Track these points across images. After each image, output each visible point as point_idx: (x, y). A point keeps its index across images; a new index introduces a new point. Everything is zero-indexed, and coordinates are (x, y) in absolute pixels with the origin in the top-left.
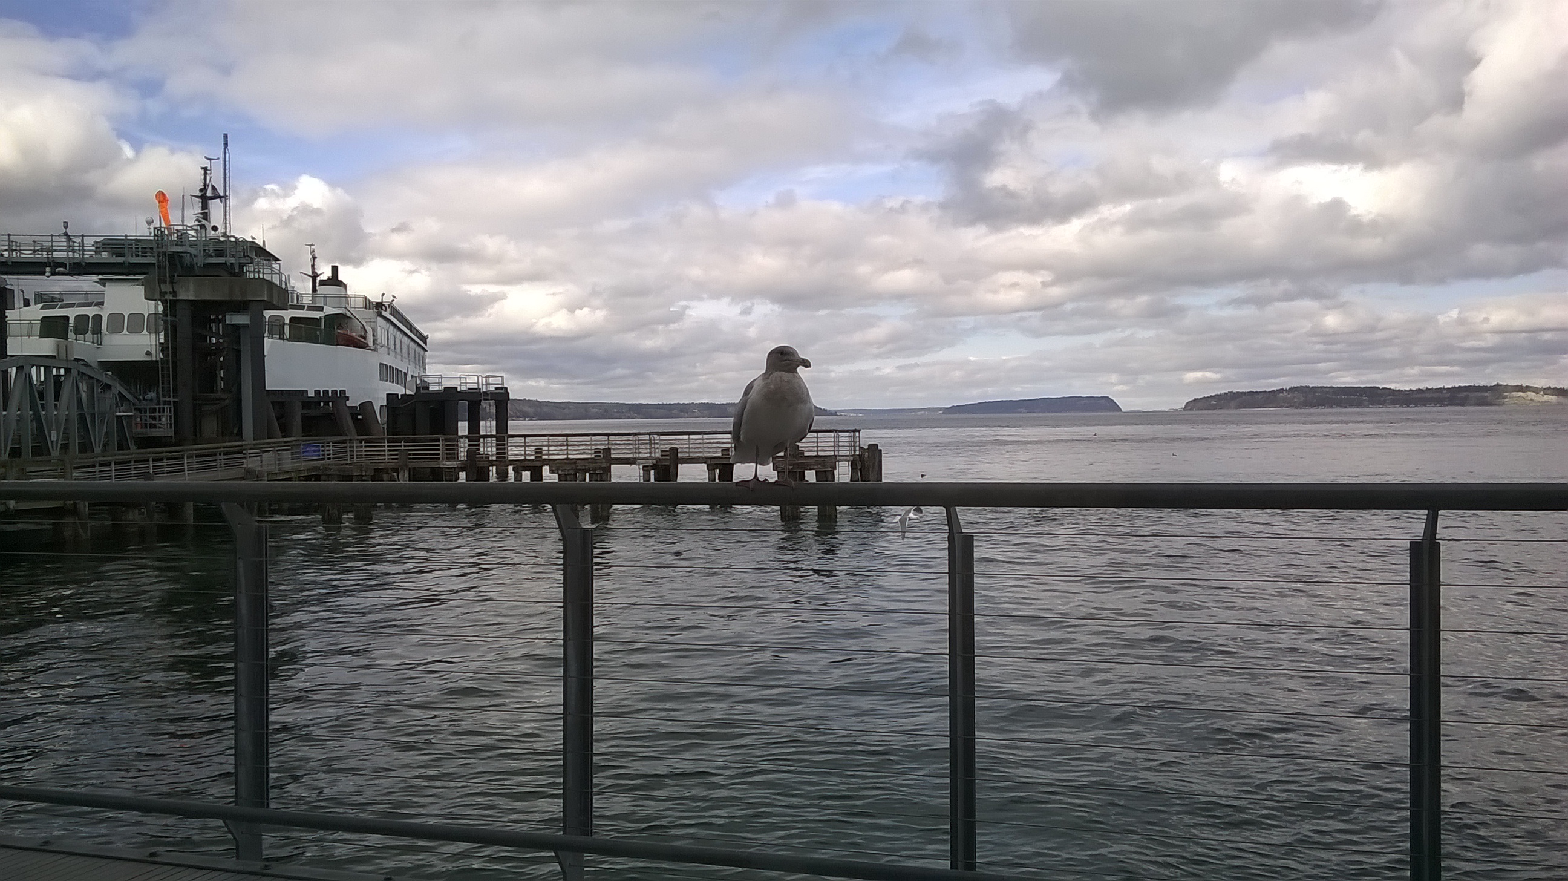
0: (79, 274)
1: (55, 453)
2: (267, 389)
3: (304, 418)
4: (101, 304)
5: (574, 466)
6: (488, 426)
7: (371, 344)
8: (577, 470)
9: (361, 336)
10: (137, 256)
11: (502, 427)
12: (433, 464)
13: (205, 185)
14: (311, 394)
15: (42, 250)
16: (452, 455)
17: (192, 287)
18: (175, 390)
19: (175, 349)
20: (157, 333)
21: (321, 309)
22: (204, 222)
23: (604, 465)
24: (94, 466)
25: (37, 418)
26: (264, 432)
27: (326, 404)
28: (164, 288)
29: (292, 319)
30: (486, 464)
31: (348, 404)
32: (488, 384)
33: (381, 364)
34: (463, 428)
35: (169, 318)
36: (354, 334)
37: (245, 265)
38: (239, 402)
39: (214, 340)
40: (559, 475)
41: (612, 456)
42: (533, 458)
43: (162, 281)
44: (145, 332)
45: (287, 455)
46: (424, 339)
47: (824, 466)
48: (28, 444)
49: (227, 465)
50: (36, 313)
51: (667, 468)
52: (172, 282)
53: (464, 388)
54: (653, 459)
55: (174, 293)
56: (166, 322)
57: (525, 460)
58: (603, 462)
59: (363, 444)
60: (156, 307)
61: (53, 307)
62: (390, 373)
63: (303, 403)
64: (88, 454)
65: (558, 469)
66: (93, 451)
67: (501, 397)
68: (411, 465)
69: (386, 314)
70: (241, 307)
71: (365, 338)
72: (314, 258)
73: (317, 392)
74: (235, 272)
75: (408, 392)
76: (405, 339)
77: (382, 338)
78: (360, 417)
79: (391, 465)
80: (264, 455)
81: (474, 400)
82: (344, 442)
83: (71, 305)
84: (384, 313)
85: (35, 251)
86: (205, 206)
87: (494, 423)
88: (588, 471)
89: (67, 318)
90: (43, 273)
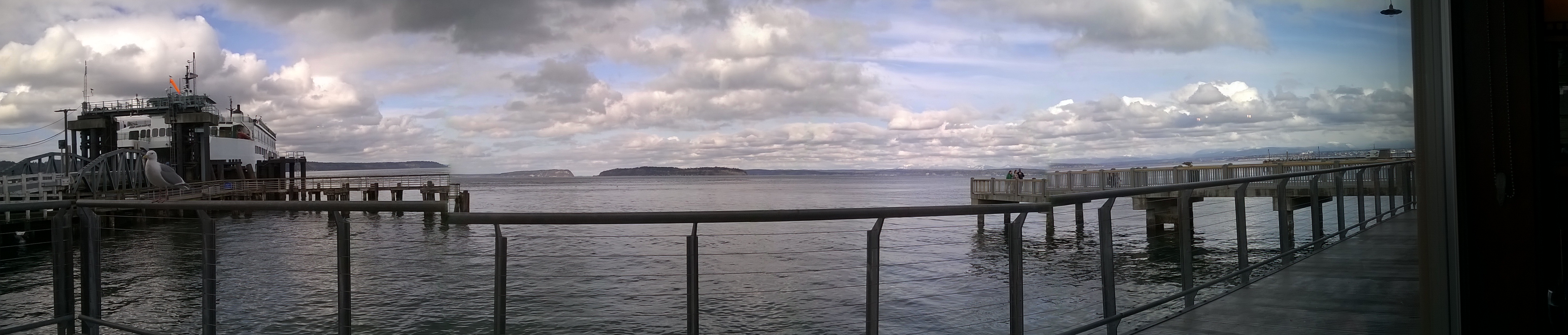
0: (141, 115)
1: (134, 187)
2: (211, 159)
3: (225, 172)
4: (149, 125)
5: (334, 192)
6: (298, 174)
7: (251, 138)
8: (335, 194)
9: (248, 134)
10: (162, 106)
11: (303, 174)
12: (276, 191)
13: (187, 73)
14: (227, 161)
15: (129, 106)
16: (283, 187)
17: (182, 117)
18: (176, 161)
19: (176, 144)
20: (169, 136)
21: (232, 123)
22: (187, 89)
23: (347, 191)
24: (147, 193)
25: (127, 173)
26: (210, 178)
27: (233, 165)
28: (173, 118)
29: (221, 128)
30: (297, 191)
31: (242, 165)
32: (297, 155)
33: (256, 146)
34: (287, 174)
35: (174, 131)
36: (245, 134)
37: (202, 107)
38: (200, 165)
39: (190, 139)
40: (328, 196)
41: (350, 187)
42: (316, 188)
43: (171, 116)
44: (166, 136)
45: (218, 187)
46: (274, 135)
47: (443, 191)
48: (125, 184)
49: (196, 192)
50: (128, 130)
51: (373, 192)
52: (175, 116)
53: (288, 157)
54: (368, 188)
55: (176, 121)
56: (173, 133)
57: (313, 189)
58: (345, 191)
59: (248, 182)
60: (169, 126)
61: (133, 127)
62: (259, 150)
63: (224, 165)
64: (145, 188)
65: (327, 193)
66: (147, 186)
67: (303, 161)
68: (267, 192)
69: (258, 124)
70: (200, 125)
71: (249, 135)
72: (231, 102)
73: (230, 160)
74: (198, 110)
75: (266, 160)
76: (266, 135)
77: (256, 135)
78: (246, 171)
79: (259, 192)
80: (209, 188)
81: (292, 163)
82: (240, 181)
83: (140, 126)
84: (256, 124)
85: (126, 106)
86: (187, 82)
87: (300, 172)
88: (340, 194)
89: (138, 131)
90: (129, 115)
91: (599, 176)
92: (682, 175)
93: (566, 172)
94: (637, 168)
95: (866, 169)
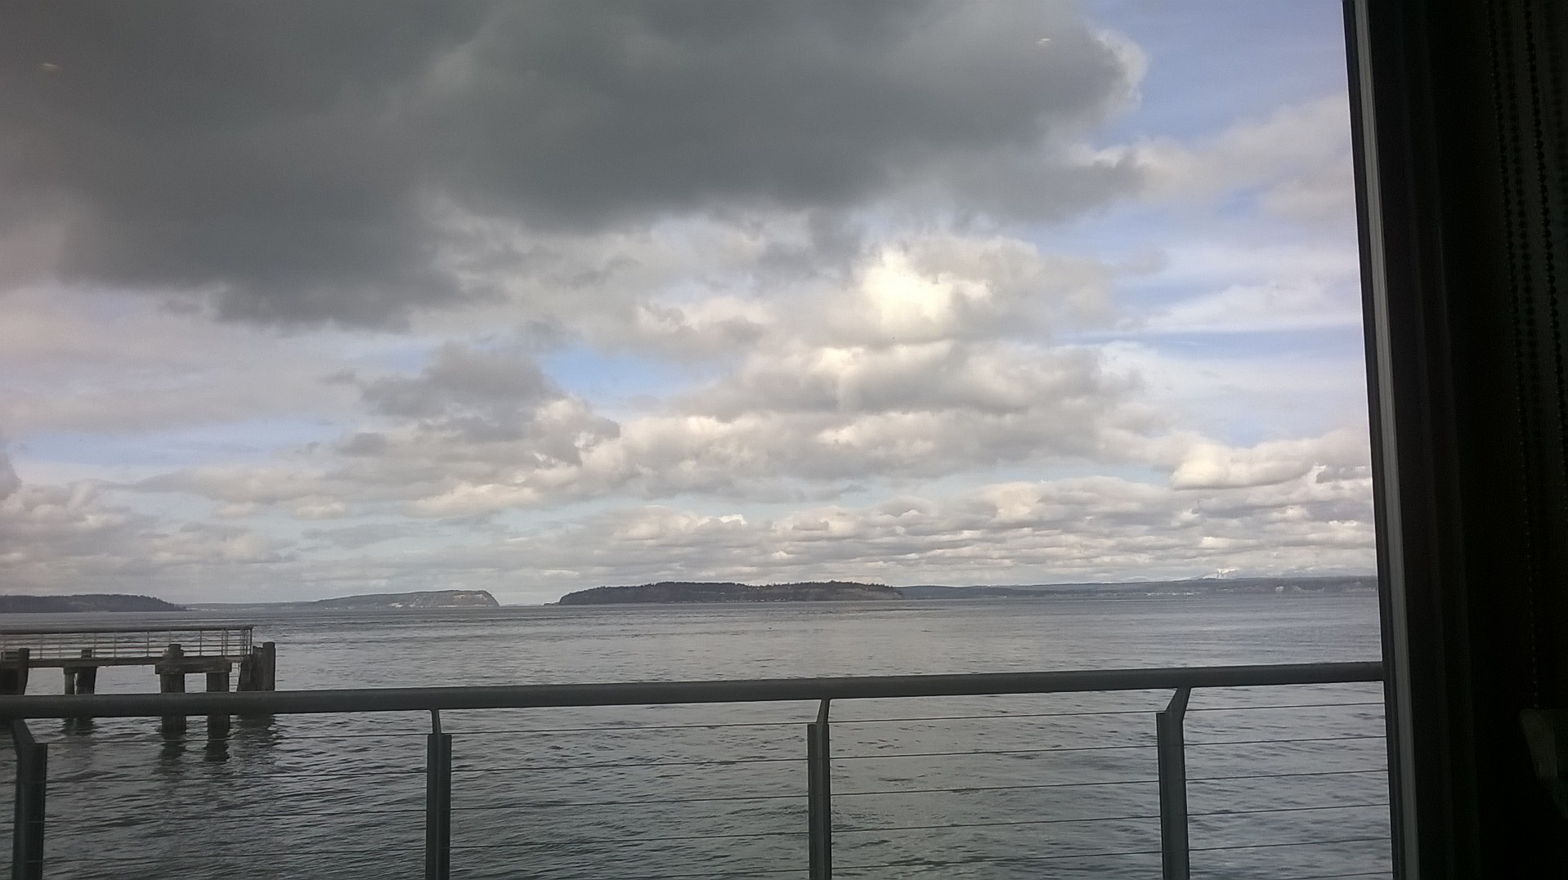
47: (217, 668)
91: (560, 604)
92: (753, 601)
93: (481, 596)
94: (650, 585)
95: (1124, 580)
